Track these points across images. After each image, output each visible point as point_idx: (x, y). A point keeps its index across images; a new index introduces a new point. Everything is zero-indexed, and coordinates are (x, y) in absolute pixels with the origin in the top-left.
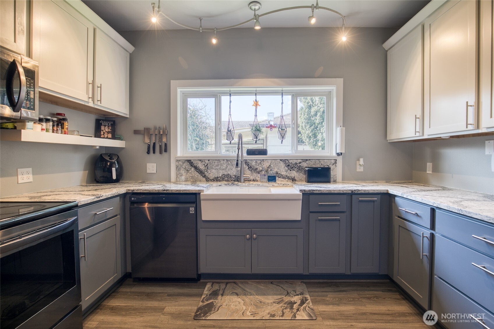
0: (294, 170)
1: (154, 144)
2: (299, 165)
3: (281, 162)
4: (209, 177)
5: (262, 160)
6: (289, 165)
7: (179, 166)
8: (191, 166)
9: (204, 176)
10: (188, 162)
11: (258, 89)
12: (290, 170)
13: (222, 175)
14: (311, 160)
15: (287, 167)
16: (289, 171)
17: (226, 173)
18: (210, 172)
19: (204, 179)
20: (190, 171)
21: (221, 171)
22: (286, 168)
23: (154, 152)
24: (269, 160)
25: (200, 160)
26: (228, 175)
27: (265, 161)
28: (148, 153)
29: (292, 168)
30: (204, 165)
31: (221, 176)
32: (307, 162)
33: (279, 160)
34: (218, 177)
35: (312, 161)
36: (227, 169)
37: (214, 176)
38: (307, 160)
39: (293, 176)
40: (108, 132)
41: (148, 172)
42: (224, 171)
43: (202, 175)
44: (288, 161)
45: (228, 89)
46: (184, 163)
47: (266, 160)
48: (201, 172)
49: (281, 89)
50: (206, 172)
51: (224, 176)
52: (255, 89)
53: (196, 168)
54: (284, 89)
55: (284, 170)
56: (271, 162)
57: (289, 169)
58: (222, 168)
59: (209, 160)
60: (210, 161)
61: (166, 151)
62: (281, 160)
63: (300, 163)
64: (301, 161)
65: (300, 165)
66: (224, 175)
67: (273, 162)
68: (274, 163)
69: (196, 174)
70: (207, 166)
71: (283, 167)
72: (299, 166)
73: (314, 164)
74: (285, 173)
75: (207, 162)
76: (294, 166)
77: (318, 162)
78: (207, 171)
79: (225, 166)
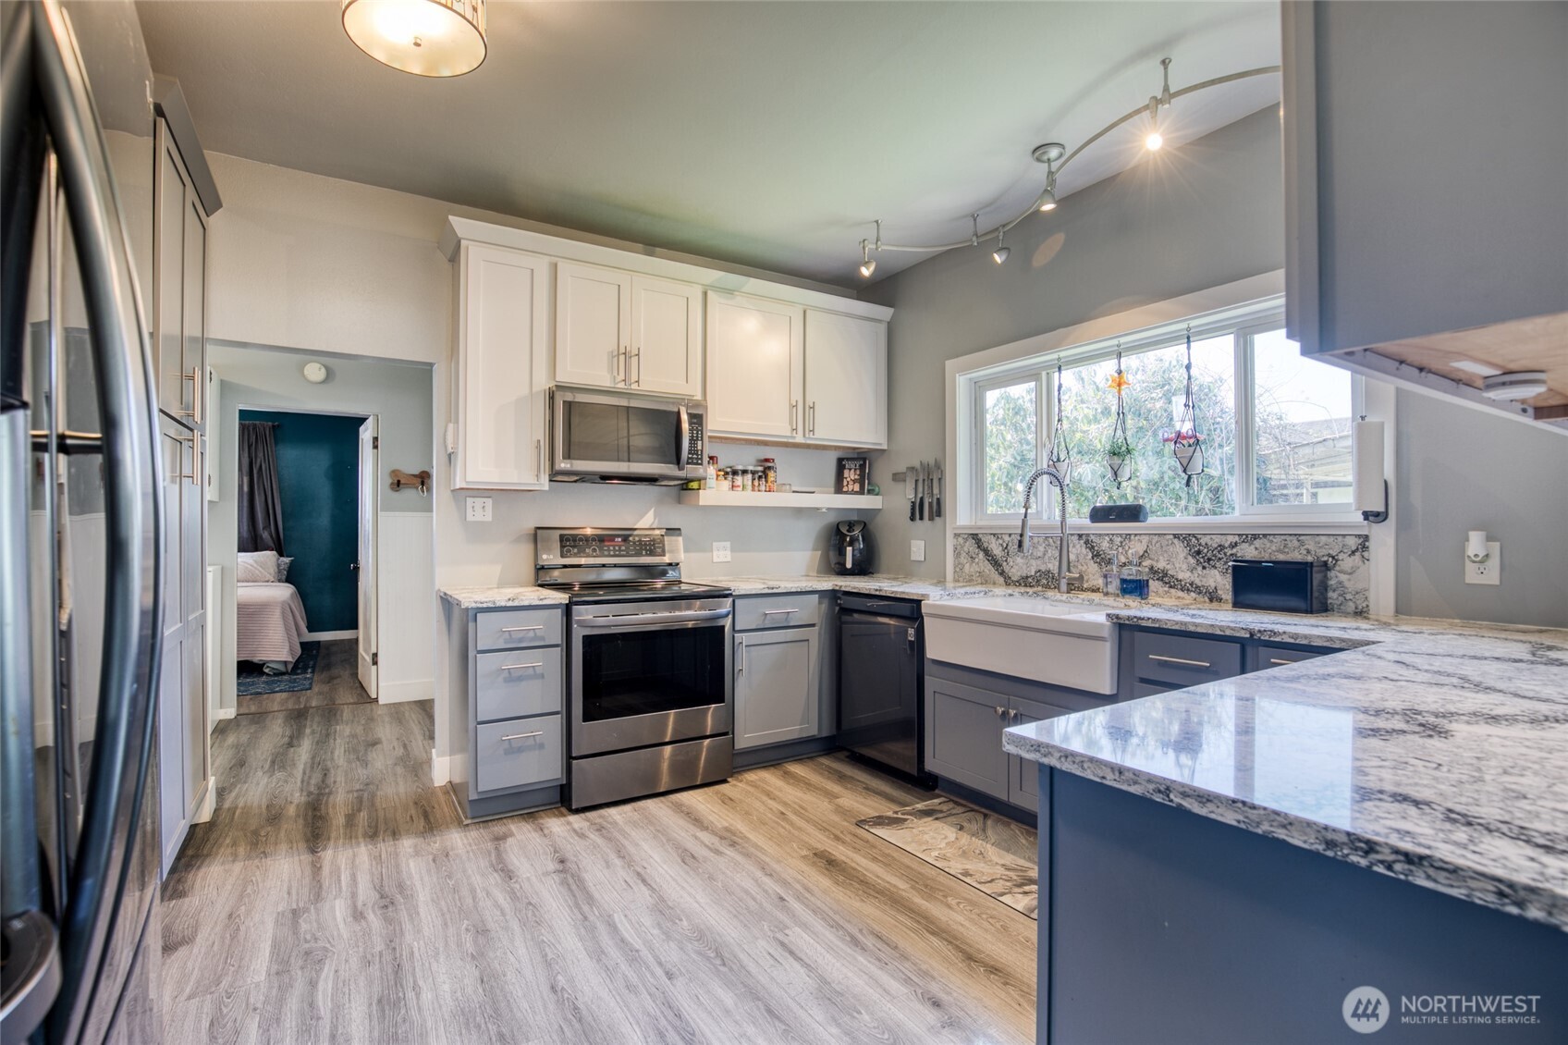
0: (1214, 567)
1: (922, 499)
2: (1229, 552)
3: (1176, 541)
4: (1010, 574)
5: (1127, 535)
6: (1199, 552)
7: (958, 547)
8: (979, 547)
9: (1002, 573)
10: (973, 539)
11: (1123, 340)
12: (1204, 568)
13: (1036, 572)
14: (1271, 538)
15: (1194, 557)
16: (1200, 568)
17: (1043, 568)
18: (1011, 564)
19: (1002, 580)
20: (977, 560)
21: (1033, 562)
22: (1192, 561)
23: (921, 518)
24: (1143, 537)
25: (994, 535)
26: (1049, 572)
27: (1132, 537)
28: (912, 519)
29: (1209, 560)
30: (1002, 545)
31: (1033, 574)
32: (1257, 543)
33: (1172, 537)
34: (1027, 577)
35: (1272, 541)
36: (1046, 557)
37: (1019, 574)
38: (1255, 537)
39: (1213, 585)
40: (854, 481)
41: (912, 559)
42: (1039, 562)
43: (997, 570)
44: (1198, 540)
45: (1055, 356)
46: (966, 540)
47: (1136, 535)
48: (995, 563)
49: (1184, 325)
50: (1005, 563)
51: (1040, 576)
52: (1115, 342)
53: (987, 552)
54: (1193, 323)
55: (1185, 567)
56: (1150, 542)
57: (1198, 563)
58: (1035, 554)
59: (1010, 535)
60: (1013, 536)
61: (939, 514)
62: (1176, 536)
63: (1234, 545)
64: (1237, 538)
65: (1234, 550)
66: (1039, 571)
67: (1154, 542)
68: (1158, 545)
69: (988, 568)
70: (1006, 548)
71: (1182, 556)
72: (1232, 555)
73: (1279, 551)
74: (1189, 574)
75: (1007, 538)
76: (1215, 556)
77: (1296, 543)
78: (1006, 561)
79: (1041, 549)
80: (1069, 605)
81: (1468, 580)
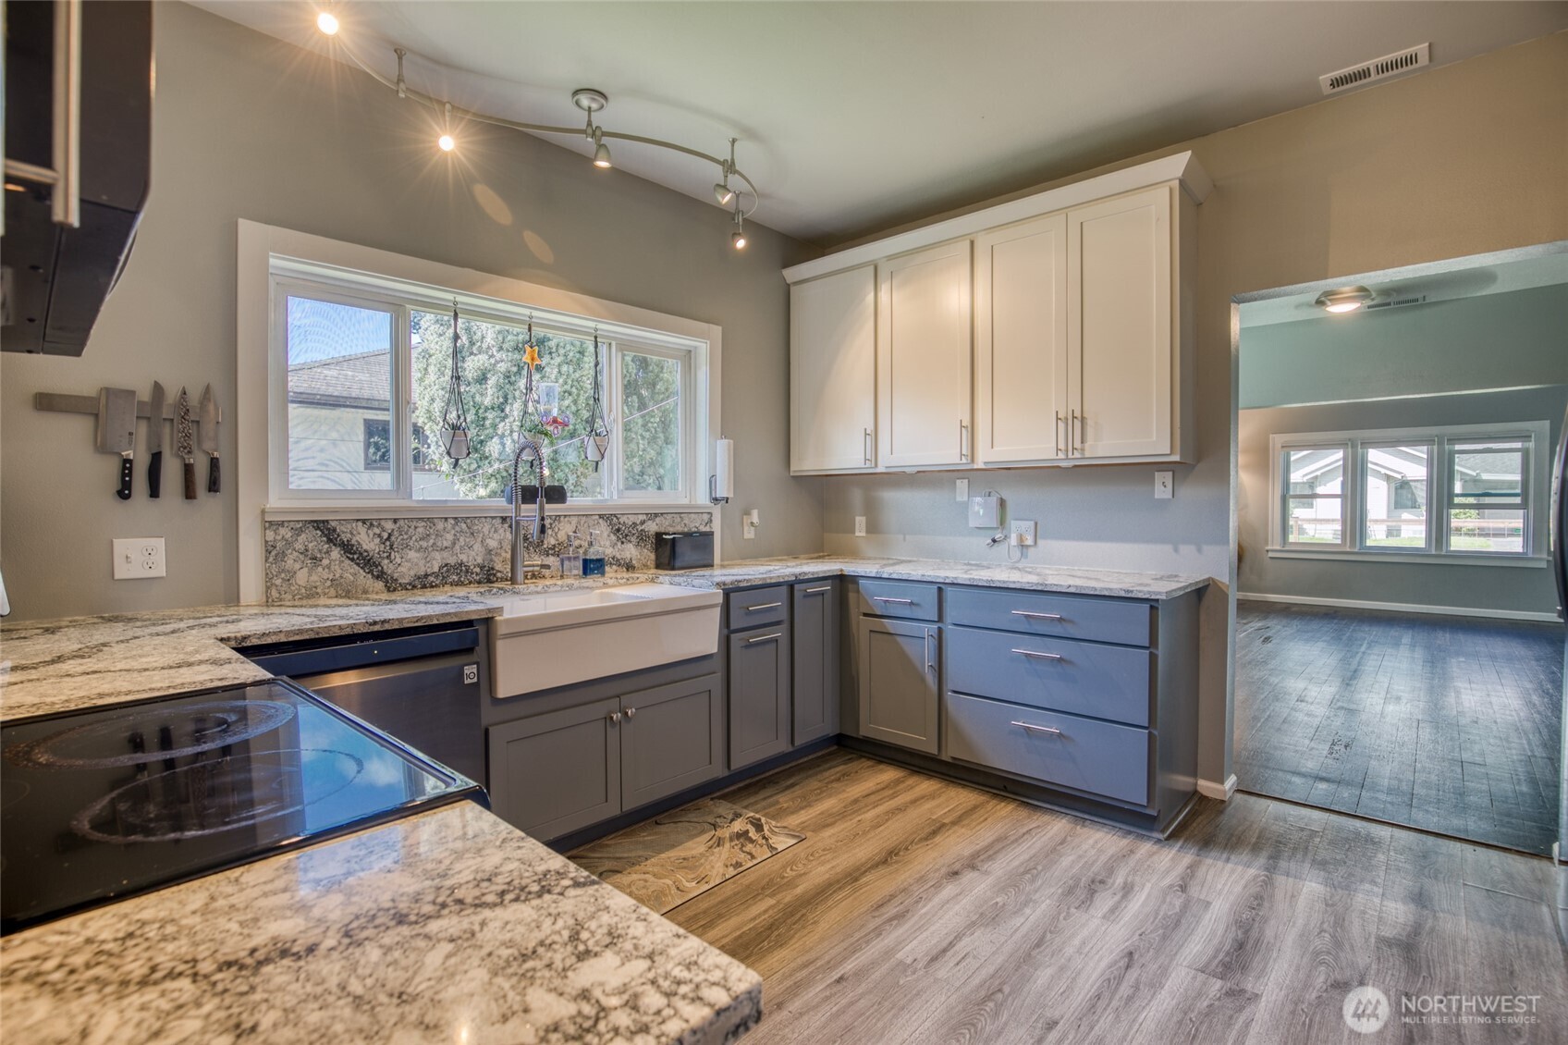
0: (630, 541)
1: (156, 460)
2: (640, 528)
3: (601, 521)
4: (396, 576)
5: (557, 516)
6: (618, 530)
7: (279, 545)
8: (330, 541)
9: (381, 576)
10: (318, 528)
11: (535, 313)
12: (623, 543)
13: (441, 568)
14: (665, 516)
15: (615, 534)
16: (619, 544)
17: (452, 561)
18: (398, 560)
19: (380, 585)
20: (325, 562)
21: (437, 555)
22: (613, 538)
23: (154, 492)
24: (572, 518)
25: (364, 521)
26: (461, 565)
27: (562, 518)
28: (124, 492)
29: (627, 535)
30: (379, 536)
31: (436, 569)
32: (658, 520)
33: (597, 517)
34: (426, 576)
35: (666, 519)
36: (457, 547)
37: (412, 573)
38: (656, 515)
39: (629, 557)
41: (117, 576)
42: (445, 554)
43: (371, 572)
44: (618, 519)
45: (450, 296)
46: (301, 531)
47: (565, 516)
48: (367, 563)
49: (592, 324)
50: (386, 561)
51: (448, 571)
52: (527, 312)
53: (348, 549)
54: (601, 326)
55: (608, 543)
56: (579, 522)
57: (618, 539)
58: (439, 544)
59: (395, 521)
60: (402, 522)
61: (213, 486)
62: (601, 516)
63: (643, 523)
64: (645, 517)
65: (643, 527)
66: (446, 565)
67: (582, 522)
68: (586, 525)
69: (351, 571)
70: (388, 539)
71: (605, 534)
72: (641, 530)
73: (671, 526)
74: (611, 549)
75: (389, 526)
76: (630, 532)
77: (679, 520)
78: (389, 557)
79: (450, 537)
80: (544, 595)
81: (745, 537)
